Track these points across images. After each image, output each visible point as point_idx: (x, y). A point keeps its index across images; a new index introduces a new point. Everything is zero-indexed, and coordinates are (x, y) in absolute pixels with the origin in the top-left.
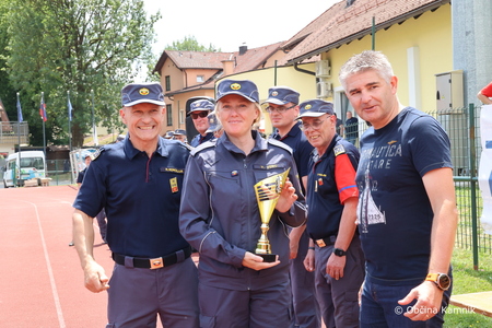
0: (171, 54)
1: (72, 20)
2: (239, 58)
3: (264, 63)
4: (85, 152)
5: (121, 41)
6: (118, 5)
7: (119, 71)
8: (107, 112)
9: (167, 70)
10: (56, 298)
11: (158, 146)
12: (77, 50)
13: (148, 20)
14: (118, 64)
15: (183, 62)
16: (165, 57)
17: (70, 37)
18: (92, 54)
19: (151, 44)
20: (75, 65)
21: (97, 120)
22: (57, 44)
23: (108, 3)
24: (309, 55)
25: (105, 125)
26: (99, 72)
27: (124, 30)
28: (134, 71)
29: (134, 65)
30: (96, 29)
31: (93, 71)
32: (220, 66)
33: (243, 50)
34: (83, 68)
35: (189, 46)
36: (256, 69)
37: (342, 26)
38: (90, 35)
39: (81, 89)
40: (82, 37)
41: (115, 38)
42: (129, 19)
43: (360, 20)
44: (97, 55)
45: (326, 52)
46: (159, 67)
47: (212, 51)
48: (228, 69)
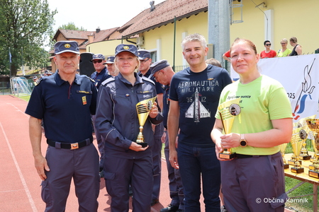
0: (62, 31)
1: (11, 11)
2: (96, 34)
3: (108, 37)
4: (18, 79)
5: (36, 23)
6: (35, 5)
7: (36, 39)
9: (60, 39)
10: (13, 155)
11: (75, 78)
12: (14, 27)
13: (51, 13)
14: (35, 35)
15: (68, 34)
16: (59, 32)
17: (10, 20)
18: (21, 29)
19: (52, 26)
20: (13, 34)
21: (25, 63)
22: (4, 24)
23: (30, 3)
24: (134, 34)
25: (28, 65)
26: (25, 39)
27: (39, 18)
28: (43, 39)
29: (43, 36)
30: (24, 17)
31: (22, 38)
32: (87, 38)
33: (98, 31)
34: (17, 36)
35: (71, 28)
36: (104, 40)
37: (150, 21)
38: (21, 19)
39: (16, 46)
40: (16, 20)
41: (34, 22)
42: (41, 12)
43: (159, 18)
44: (24, 30)
45: (142, 33)
46: (56, 37)
47: (82, 31)
48: (91, 39)
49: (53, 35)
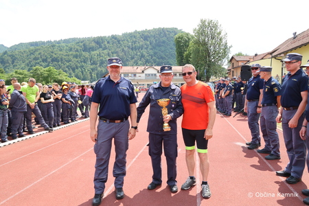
0: (234, 57)
1: (207, 49)
2: (255, 57)
6: (220, 44)
7: (220, 62)
8: (216, 73)
9: (233, 61)
12: (208, 56)
13: (228, 47)
14: (219, 60)
15: (237, 59)
16: (232, 58)
17: (207, 53)
18: (212, 58)
19: (229, 54)
20: (208, 60)
21: (213, 75)
22: (203, 55)
24: (280, 54)
25: (215, 76)
26: (214, 63)
27: (222, 50)
28: (224, 62)
29: (224, 60)
30: (214, 51)
32: (249, 60)
33: (256, 55)
34: (210, 61)
35: (240, 55)
36: (262, 59)
38: (212, 52)
39: (209, 67)
40: (210, 53)
41: (219, 53)
42: (223, 47)
44: (214, 58)
46: (231, 60)
47: (246, 56)
48: (251, 60)
49: (229, 59)
